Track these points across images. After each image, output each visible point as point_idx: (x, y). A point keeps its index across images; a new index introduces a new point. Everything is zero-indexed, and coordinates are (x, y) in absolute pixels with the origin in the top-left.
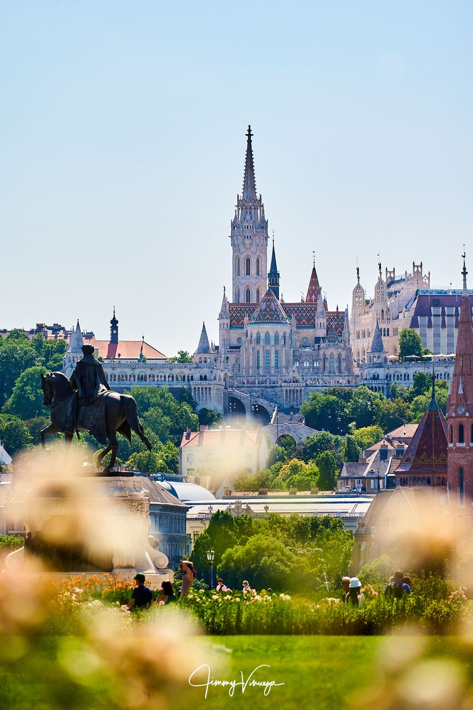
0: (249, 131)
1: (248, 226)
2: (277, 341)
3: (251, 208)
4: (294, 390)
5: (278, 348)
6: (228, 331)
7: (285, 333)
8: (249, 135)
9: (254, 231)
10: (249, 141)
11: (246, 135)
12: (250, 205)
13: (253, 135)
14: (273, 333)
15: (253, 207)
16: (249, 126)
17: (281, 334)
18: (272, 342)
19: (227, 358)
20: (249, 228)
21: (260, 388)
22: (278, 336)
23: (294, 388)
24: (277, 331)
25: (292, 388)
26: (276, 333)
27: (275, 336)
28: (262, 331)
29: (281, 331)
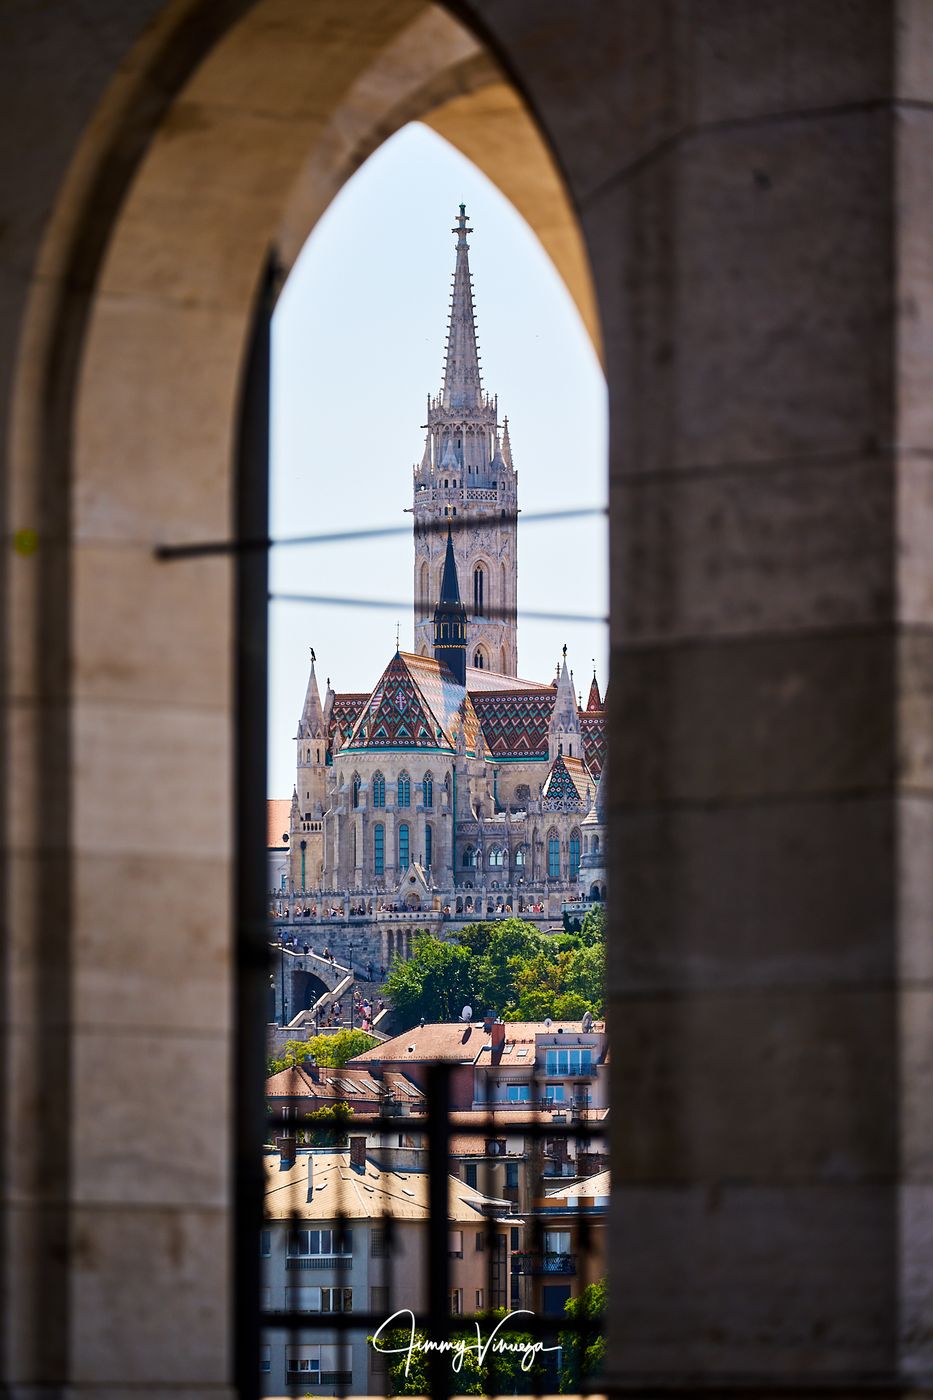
0: (463, 218)
1: (446, 482)
2: (404, 797)
3: (459, 432)
4: (408, 932)
5: (407, 815)
6: (319, 770)
7: (429, 774)
8: (462, 231)
9: (465, 494)
10: (463, 248)
11: (454, 231)
12: (458, 422)
13: (471, 230)
14: (393, 774)
15: (464, 429)
16: (463, 208)
17: (417, 778)
18: (390, 800)
19: (303, 845)
20: (450, 485)
21: (327, 928)
22: (408, 783)
23: (408, 927)
24: (404, 771)
25: (404, 927)
26: (401, 775)
27: (400, 782)
28: (364, 771)
29: (416, 770)
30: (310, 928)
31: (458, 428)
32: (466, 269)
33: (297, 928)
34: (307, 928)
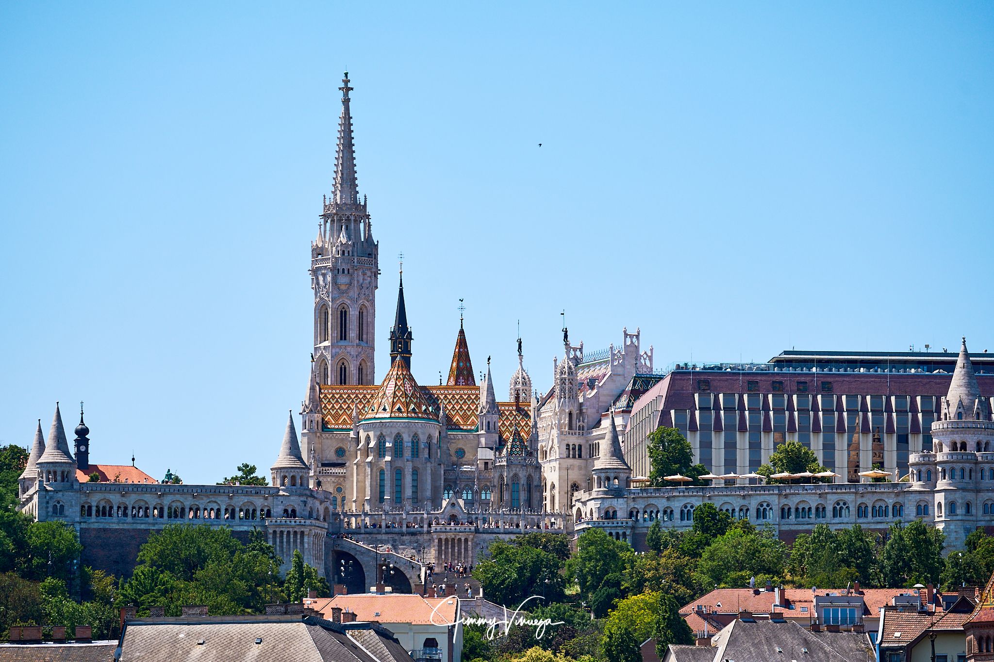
0: (346, 82)
1: (344, 252)
2: (415, 452)
3: (348, 220)
4: (453, 539)
5: (419, 463)
6: (318, 434)
7: (429, 437)
8: (347, 89)
9: (355, 261)
10: (346, 102)
11: (340, 89)
12: (348, 213)
13: (352, 89)
14: (409, 436)
15: (352, 218)
16: (346, 74)
17: (423, 438)
18: (408, 453)
20: (346, 254)
21: (390, 536)
22: (417, 442)
23: (453, 536)
24: (416, 434)
25: (450, 536)
26: (413, 436)
27: (413, 442)
28: (388, 433)
29: (423, 433)
30: (377, 536)
31: (348, 217)
32: (349, 114)
33: (367, 536)
34: (375, 536)
